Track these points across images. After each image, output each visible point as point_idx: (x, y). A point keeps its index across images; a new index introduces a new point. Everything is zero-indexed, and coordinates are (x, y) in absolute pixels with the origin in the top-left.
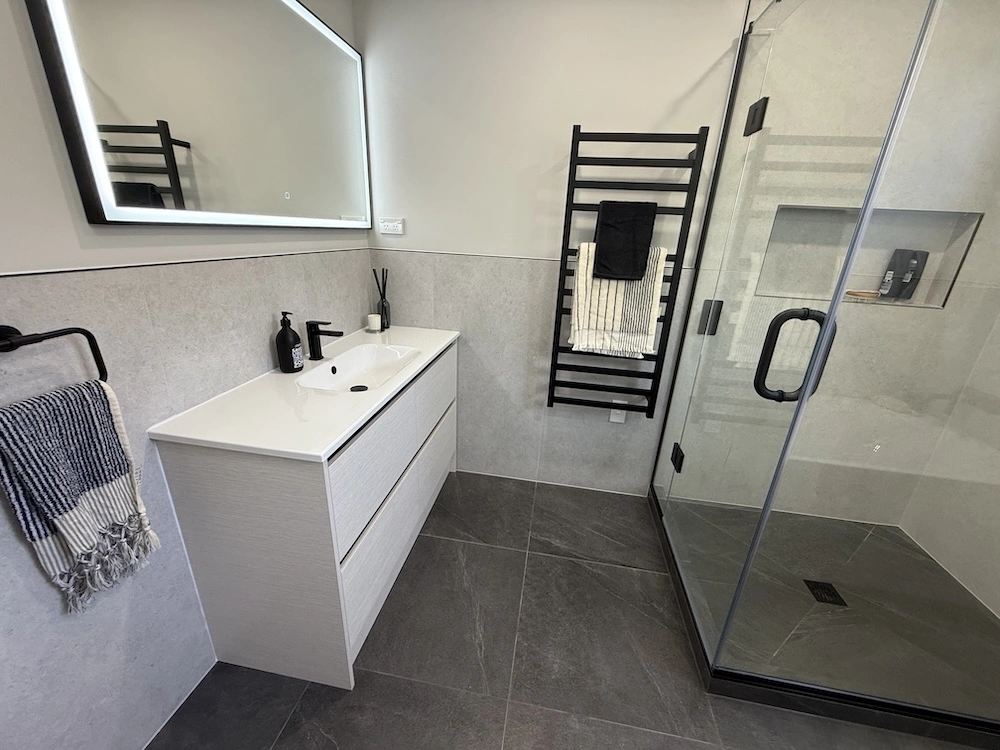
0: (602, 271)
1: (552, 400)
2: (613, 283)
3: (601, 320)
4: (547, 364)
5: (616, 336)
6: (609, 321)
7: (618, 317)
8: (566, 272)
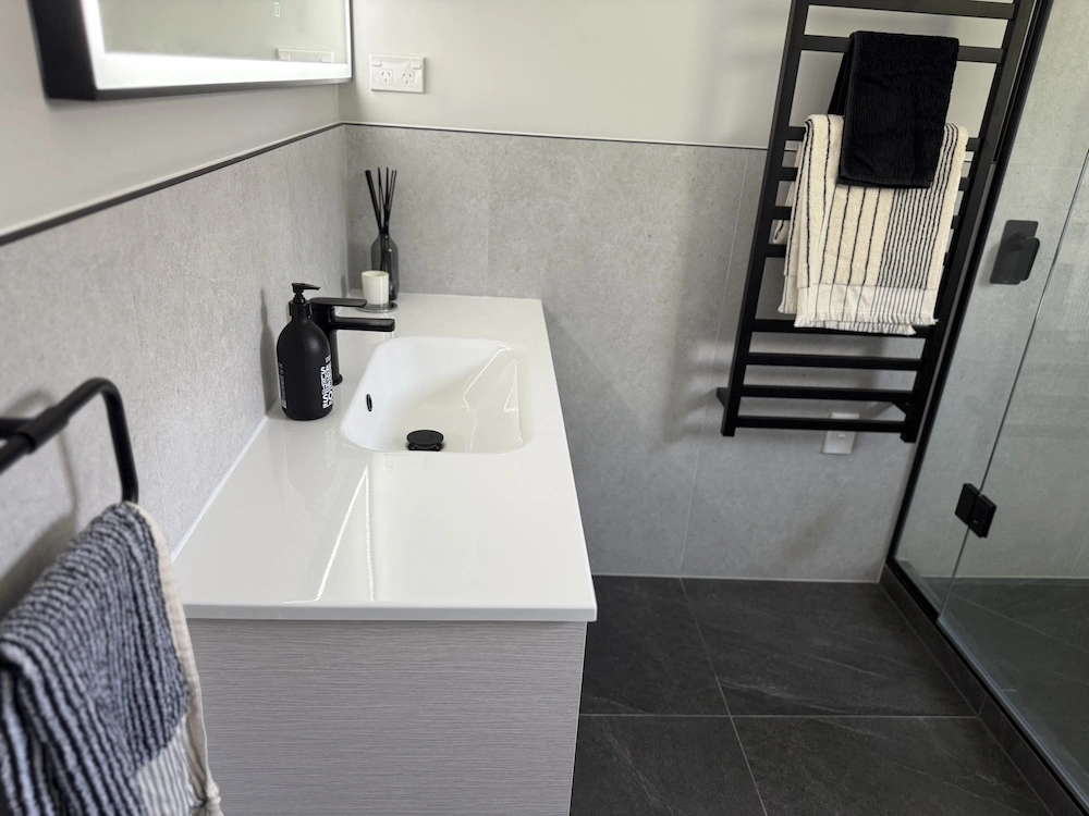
0: (856, 169)
1: (732, 424)
2: (872, 193)
3: (844, 264)
4: (726, 353)
5: (868, 293)
6: (859, 265)
7: (876, 259)
8: (779, 172)
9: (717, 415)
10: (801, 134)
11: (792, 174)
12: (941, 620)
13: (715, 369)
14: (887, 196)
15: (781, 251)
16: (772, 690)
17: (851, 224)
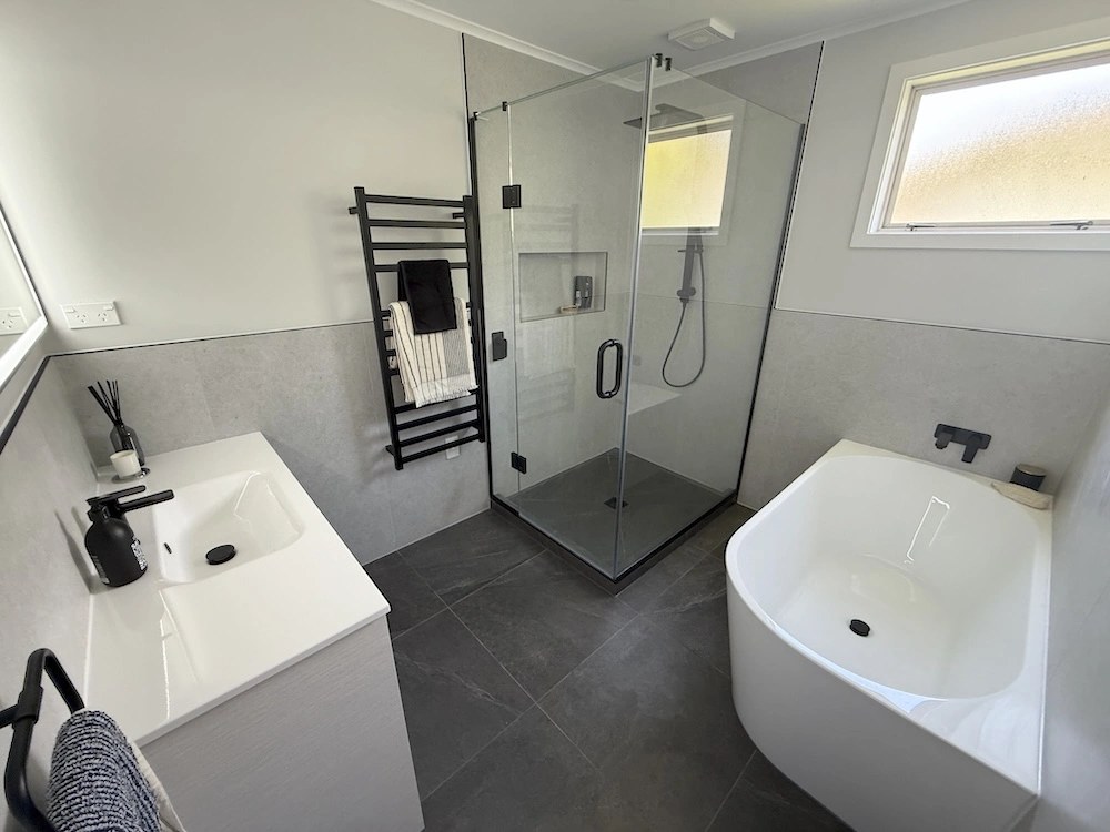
0: (422, 326)
1: (400, 463)
3: (430, 371)
5: (445, 382)
6: (437, 370)
8: (383, 335)
9: (391, 460)
10: (388, 313)
11: (390, 333)
12: (521, 515)
13: (383, 437)
14: (439, 335)
15: (397, 371)
16: (463, 584)
17: (427, 352)
